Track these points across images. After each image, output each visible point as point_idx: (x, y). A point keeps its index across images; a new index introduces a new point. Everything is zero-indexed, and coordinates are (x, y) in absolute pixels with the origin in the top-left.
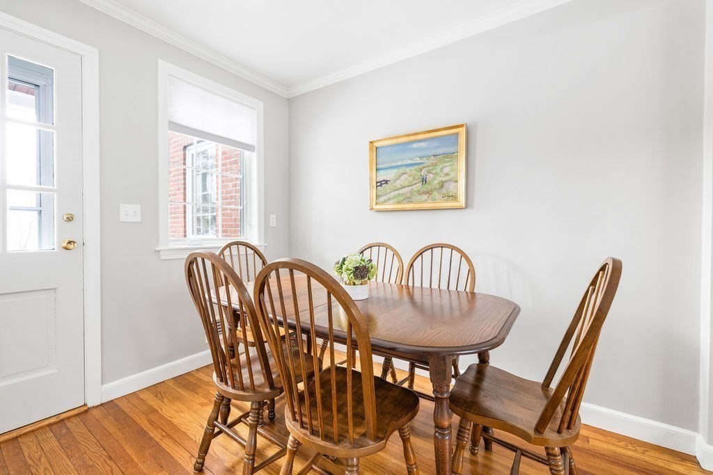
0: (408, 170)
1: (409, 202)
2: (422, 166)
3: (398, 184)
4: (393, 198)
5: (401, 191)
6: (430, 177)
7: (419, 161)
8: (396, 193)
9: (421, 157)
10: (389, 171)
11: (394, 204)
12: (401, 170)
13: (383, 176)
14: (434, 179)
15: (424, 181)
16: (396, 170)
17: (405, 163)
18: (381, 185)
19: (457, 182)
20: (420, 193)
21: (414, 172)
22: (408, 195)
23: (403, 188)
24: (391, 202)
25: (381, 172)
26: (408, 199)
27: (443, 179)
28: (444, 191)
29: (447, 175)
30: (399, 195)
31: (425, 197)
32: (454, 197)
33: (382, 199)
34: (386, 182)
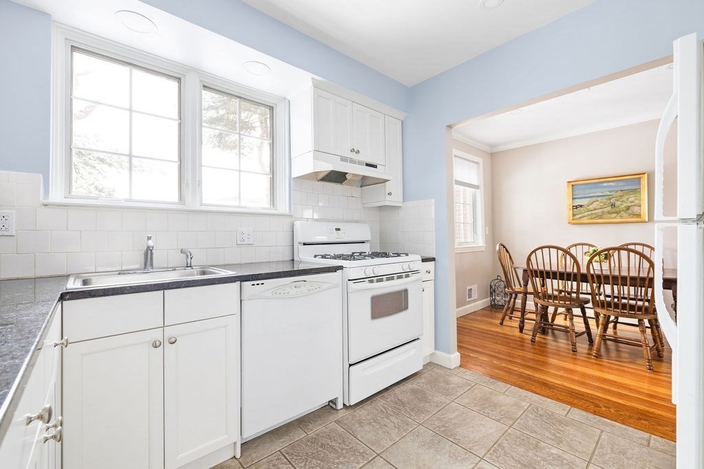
0: (599, 199)
1: (600, 218)
2: (611, 197)
3: (591, 207)
4: (586, 216)
5: (594, 212)
6: (618, 203)
7: (609, 193)
8: (590, 213)
9: (610, 192)
10: (583, 200)
11: (588, 219)
12: (594, 199)
13: (577, 202)
14: (621, 205)
15: (613, 205)
16: (589, 199)
17: (596, 194)
18: (576, 208)
19: (640, 206)
20: (609, 213)
21: (604, 200)
22: (600, 214)
23: (595, 210)
24: (586, 218)
25: (577, 200)
26: (601, 217)
27: (629, 205)
28: (630, 211)
29: (632, 202)
30: (592, 214)
31: (614, 215)
32: (639, 215)
33: (577, 216)
34: (581, 206)
